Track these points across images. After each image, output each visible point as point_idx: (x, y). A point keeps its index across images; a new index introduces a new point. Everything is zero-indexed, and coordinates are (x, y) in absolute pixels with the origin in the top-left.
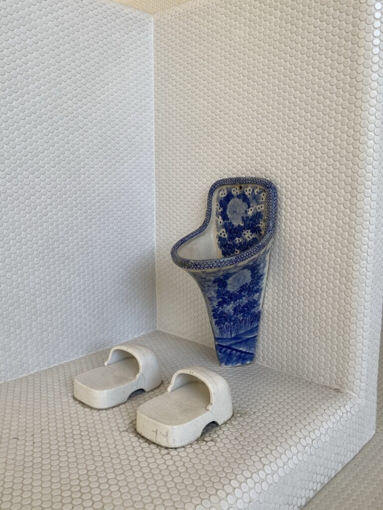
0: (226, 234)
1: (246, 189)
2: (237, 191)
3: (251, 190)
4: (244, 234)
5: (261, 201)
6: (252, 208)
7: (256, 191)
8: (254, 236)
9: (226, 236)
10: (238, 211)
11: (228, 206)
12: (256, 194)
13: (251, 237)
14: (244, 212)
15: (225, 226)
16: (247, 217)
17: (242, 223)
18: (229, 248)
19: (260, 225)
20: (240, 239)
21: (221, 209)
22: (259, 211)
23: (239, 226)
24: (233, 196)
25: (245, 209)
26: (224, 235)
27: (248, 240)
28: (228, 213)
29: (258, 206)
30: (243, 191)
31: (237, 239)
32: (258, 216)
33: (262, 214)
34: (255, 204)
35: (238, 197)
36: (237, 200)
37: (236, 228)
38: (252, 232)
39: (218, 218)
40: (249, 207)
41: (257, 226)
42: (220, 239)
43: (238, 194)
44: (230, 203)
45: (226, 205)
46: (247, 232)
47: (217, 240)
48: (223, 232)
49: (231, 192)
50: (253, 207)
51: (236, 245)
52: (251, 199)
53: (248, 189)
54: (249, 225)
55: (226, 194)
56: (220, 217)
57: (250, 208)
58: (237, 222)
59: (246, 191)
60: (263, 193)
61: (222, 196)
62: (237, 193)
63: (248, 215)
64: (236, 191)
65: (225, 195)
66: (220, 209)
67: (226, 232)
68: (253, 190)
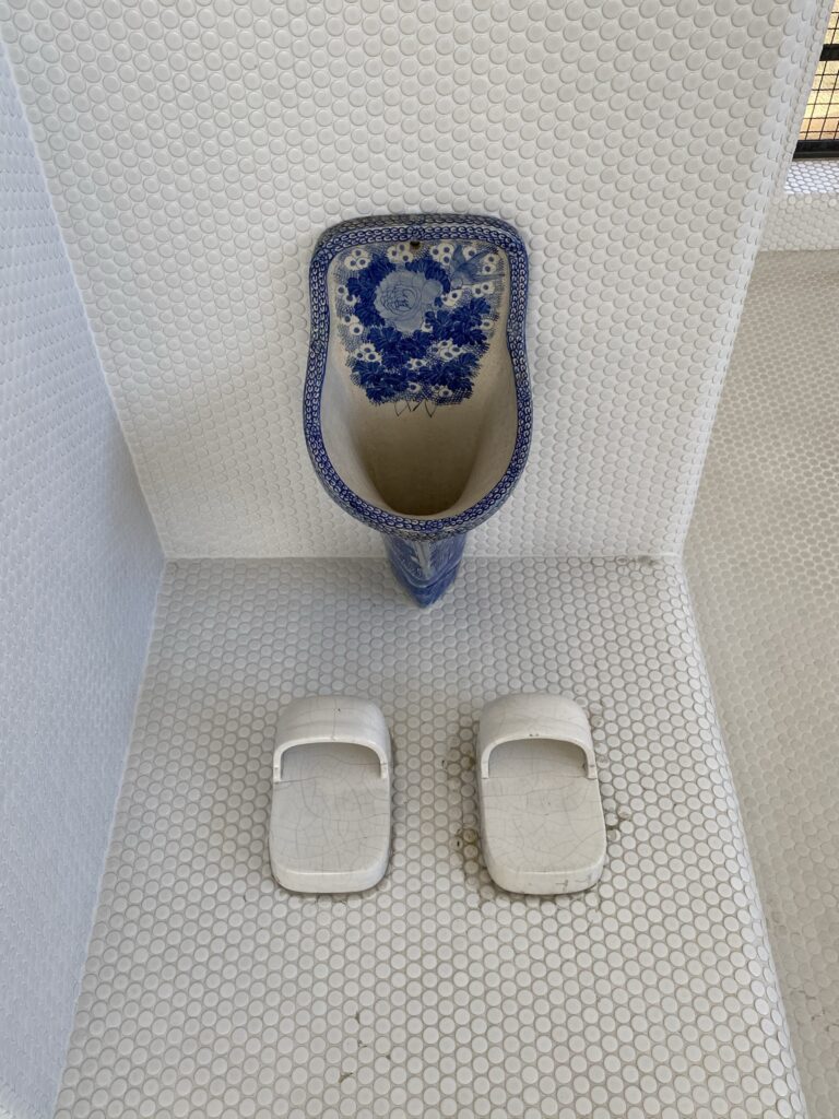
0: (376, 354)
1: (434, 248)
2: (406, 252)
3: (452, 250)
4: (436, 350)
5: (485, 273)
6: (459, 293)
7: (466, 252)
8: (463, 350)
9: (378, 358)
10: (411, 300)
11: (378, 291)
12: (468, 257)
13: (455, 354)
14: (432, 301)
15: (372, 337)
16: (443, 314)
17: (427, 327)
18: (388, 382)
19: (482, 327)
20: (422, 361)
21: (355, 300)
22: (477, 296)
23: (418, 333)
24: (391, 267)
25: (435, 294)
26: (372, 357)
27: (448, 359)
28: (378, 306)
29: (476, 286)
30: (427, 254)
31: (413, 362)
32: (477, 307)
33: (488, 302)
34: (466, 281)
35: (410, 267)
36: (408, 274)
37: (409, 340)
38: (459, 343)
39: (348, 320)
40: (447, 290)
41: (472, 329)
42: (358, 365)
43: (410, 260)
44: (383, 283)
45: (372, 290)
46: (445, 344)
47: (350, 369)
48: (368, 350)
49: (384, 257)
50: (459, 288)
51: (412, 374)
52: (453, 270)
53: (441, 248)
54: (448, 329)
55: (368, 261)
56: (355, 319)
57: (451, 293)
58: (410, 324)
59: (436, 252)
60: (488, 256)
61: (354, 268)
62: (406, 258)
63: (442, 309)
64: (399, 254)
65: (366, 266)
66: (350, 299)
67: (376, 351)
68: (458, 250)
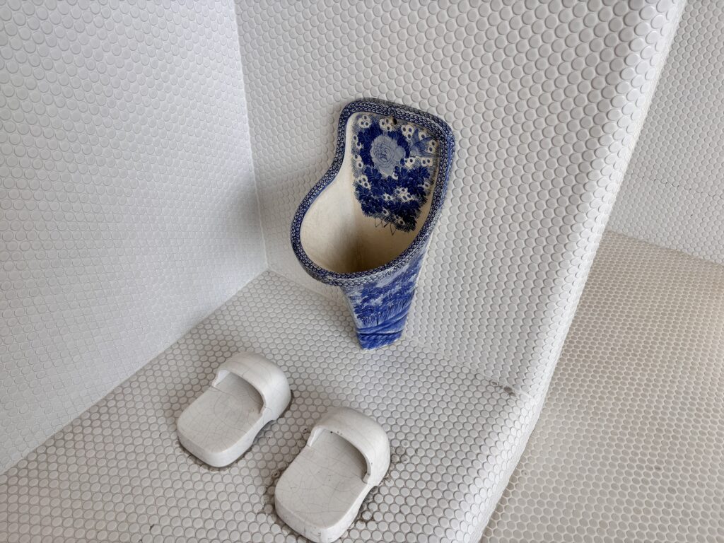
0: (368, 184)
1: (403, 126)
2: (389, 125)
3: (413, 131)
4: (398, 192)
5: (429, 151)
6: (414, 159)
7: (420, 134)
8: (413, 198)
9: (369, 187)
10: (388, 156)
11: (372, 145)
12: (421, 139)
13: (409, 199)
14: (399, 160)
15: (367, 172)
16: (404, 170)
17: (395, 176)
18: (373, 204)
19: (424, 186)
20: (391, 197)
21: (361, 147)
22: (424, 165)
23: (390, 178)
24: (381, 132)
25: (401, 156)
26: (366, 185)
27: (404, 201)
28: (372, 154)
29: (423, 159)
30: (399, 129)
31: (386, 195)
32: (421, 172)
33: (429, 171)
34: (418, 153)
35: (391, 135)
36: (389, 139)
37: (385, 180)
38: (412, 192)
39: (356, 157)
40: (408, 156)
41: (419, 186)
42: (359, 188)
43: (391, 130)
44: (376, 140)
45: (370, 143)
46: (403, 190)
47: (355, 188)
48: (364, 180)
49: (378, 124)
50: (414, 157)
51: (385, 203)
52: (412, 144)
53: (407, 127)
54: (406, 181)
55: (370, 124)
56: (360, 158)
57: (410, 158)
58: (387, 172)
59: (404, 130)
60: (432, 141)
61: (362, 126)
62: (388, 128)
63: (404, 167)
64: (386, 125)
65: (368, 127)
66: (358, 145)
67: (369, 182)
68: (416, 132)
